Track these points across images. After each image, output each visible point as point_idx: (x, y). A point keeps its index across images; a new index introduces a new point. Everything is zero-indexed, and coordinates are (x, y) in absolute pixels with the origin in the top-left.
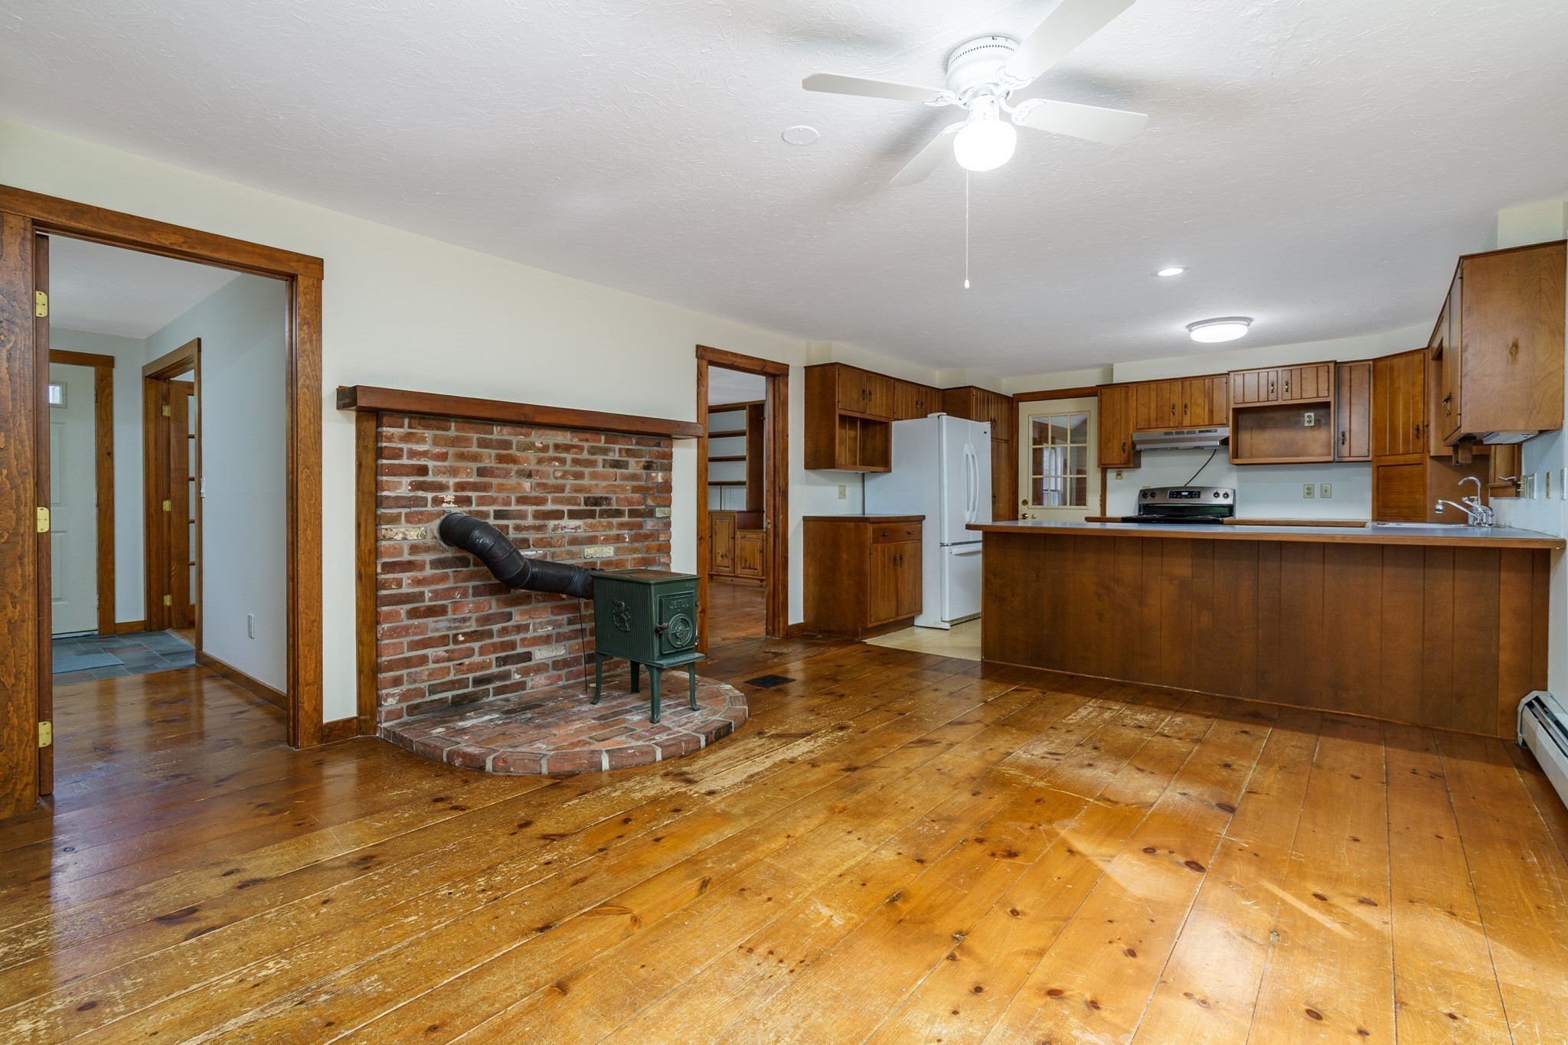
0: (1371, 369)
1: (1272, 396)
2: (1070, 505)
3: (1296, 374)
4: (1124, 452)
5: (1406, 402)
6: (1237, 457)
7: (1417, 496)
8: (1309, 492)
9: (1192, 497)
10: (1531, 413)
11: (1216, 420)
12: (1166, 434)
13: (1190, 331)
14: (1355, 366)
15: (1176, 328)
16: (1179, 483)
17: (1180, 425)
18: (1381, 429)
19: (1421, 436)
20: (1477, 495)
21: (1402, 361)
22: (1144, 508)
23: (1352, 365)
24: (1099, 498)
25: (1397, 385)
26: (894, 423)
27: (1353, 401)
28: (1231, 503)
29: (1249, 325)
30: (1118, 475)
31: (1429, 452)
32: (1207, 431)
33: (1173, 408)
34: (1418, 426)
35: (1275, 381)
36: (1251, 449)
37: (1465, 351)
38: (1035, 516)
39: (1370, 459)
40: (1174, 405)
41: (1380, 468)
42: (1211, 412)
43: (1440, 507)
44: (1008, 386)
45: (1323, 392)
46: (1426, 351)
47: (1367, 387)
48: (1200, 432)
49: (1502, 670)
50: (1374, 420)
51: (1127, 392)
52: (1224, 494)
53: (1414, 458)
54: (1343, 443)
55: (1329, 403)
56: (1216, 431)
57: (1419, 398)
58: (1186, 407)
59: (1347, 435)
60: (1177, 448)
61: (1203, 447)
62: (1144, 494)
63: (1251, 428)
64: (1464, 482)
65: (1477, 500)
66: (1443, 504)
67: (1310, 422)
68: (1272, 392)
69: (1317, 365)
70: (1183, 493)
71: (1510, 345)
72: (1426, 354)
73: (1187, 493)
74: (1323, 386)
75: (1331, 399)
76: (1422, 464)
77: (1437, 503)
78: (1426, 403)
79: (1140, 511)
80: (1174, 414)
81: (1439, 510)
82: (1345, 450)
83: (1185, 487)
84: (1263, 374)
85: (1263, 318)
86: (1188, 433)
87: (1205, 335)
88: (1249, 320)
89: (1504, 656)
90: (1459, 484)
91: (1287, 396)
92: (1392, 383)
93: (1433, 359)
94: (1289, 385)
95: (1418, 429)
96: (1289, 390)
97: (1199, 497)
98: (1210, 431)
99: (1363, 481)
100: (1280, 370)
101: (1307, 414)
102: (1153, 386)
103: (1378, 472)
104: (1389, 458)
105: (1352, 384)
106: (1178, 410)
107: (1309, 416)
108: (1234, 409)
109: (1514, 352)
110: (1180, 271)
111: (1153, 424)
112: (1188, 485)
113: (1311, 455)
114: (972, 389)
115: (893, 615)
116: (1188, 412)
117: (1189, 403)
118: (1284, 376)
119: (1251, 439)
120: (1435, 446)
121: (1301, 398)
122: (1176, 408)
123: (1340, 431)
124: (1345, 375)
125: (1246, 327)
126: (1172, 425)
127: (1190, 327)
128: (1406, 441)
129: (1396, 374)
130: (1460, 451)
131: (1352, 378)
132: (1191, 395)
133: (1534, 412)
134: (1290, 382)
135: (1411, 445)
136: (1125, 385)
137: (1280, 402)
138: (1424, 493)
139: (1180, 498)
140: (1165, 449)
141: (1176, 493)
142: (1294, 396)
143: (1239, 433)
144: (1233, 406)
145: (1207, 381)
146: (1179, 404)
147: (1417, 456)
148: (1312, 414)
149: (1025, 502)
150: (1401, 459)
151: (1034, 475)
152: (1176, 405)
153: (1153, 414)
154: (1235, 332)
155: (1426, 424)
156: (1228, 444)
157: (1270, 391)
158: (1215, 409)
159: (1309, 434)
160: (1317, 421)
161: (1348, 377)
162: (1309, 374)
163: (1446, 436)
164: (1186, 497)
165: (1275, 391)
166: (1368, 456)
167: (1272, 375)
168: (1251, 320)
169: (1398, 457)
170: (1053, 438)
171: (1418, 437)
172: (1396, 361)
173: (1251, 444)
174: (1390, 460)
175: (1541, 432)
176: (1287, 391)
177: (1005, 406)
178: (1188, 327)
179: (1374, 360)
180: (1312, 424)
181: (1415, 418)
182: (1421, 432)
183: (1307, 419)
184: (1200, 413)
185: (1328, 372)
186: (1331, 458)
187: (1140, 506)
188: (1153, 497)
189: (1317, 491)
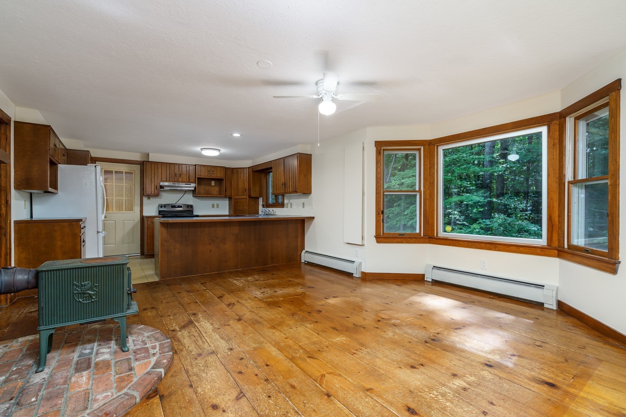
0: (232, 171)
1: (209, 175)
2: (126, 211)
3: (215, 169)
4: (156, 190)
5: (242, 181)
7: (245, 208)
8: (213, 206)
9: (179, 208)
11: (191, 181)
12: (173, 184)
14: (229, 169)
15: (198, 149)
16: (174, 202)
17: (178, 181)
21: (241, 170)
24: (139, 208)
27: (228, 179)
30: (148, 198)
31: (250, 196)
33: (176, 174)
34: (246, 188)
35: (210, 170)
41: (234, 200)
42: (189, 178)
45: (222, 176)
48: (185, 184)
51: (158, 166)
53: (244, 197)
54: (226, 192)
56: (191, 184)
57: (246, 181)
58: (180, 175)
59: (227, 189)
60: (177, 190)
62: (162, 206)
69: (221, 167)
70: (176, 206)
72: (248, 170)
74: (222, 174)
75: (224, 178)
76: (246, 199)
80: (176, 177)
84: (206, 168)
85: (223, 151)
86: (181, 184)
87: (206, 153)
88: (219, 150)
92: (238, 176)
93: (252, 171)
94: (214, 172)
97: (182, 208)
98: (189, 184)
100: (211, 167)
102: (168, 165)
106: (178, 175)
107: (213, 182)
108: (198, 178)
110: (239, 135)
111: (168, 180)
112: (177, 203)
113: (214, 195)
114: (89, 152)
116: (181, 177)
117: (182, 174)
118: (212, 169)
121: (217, 177)
123: (225, 188)
124: (226, 171)
126: (175, 181)
127: (202, 149)
128: (242, 192)
129: (239, 173)
131: (228, 173)
132: (182, 170)
136: (157, 163)
137: (211, 177)
139: (175, 208)
141: (173, 206)
142: (215, 176)
144: (197, 176)
145: (187, 166)
146: (178, 173)
148: (215, 182)
150: (241, 197)
153: (168, 176)
154: (215, 153)
159: (213, 188)
162: (219, 170)
165: (210, 173)
166: (231, 196)
167: (209, 168)
168: (220, 150)
171: (246, 191)
172: (239, 169)
174: (237, 197)
176: (213, 174)
178: (201, 149)
180: (214, 185)
181: (245, 186)
184: (185, 177)
185: (223, 170)
187: (159, 211)
188: (164, 208)
189: (215, 206)
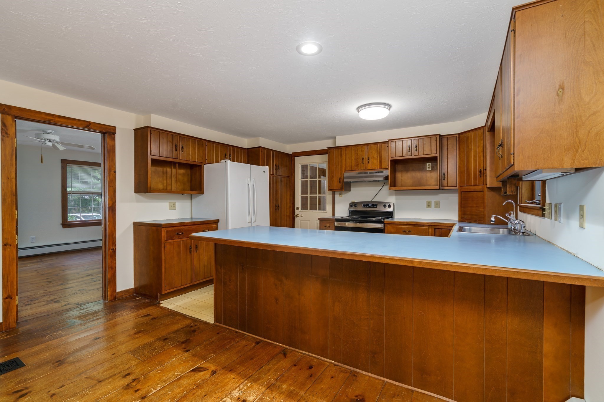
0: (458, 139)
1: (409, 153)
3: (421, 141)
4: (340, 183)
5: (475, 156)
6: (395, 186)
7: (481, 209)
8: (429, 205)
9: (373, 207)
10: (577, 151)
11: (383, 166)
12: (360, 173)
13: (358, 112)
14: (450, 137)
15: (351, 110)
16: (369, 200)
17: (366, 169)
18: (463, 171)
19: (482, 176)
20: (513, 211)
21: (473, 134)
22: (351, 213)
23: (448, 137)
24: (331, 207)
25: (470, 147)
26: (205, 166)
27: (449, 157)
28: (392, 210)
29: (389, 109)
30: (340, 195)
31: (487, 184)
32: (379, 172)
33: (363, 160)
34: (481, 170)
35: (411, 145)
36: (402, 182)
37: (518, 95)
38: (302, 215)
39: (457, 188)
40: (363, 158)
41: (462, 193)
42: (381, 162)
43: (493, 219)
44: (289, 149)
45: (434, 151)
46: (485, 128)
47: (456, 149)
48: (375, 172)
49: (545, 374)
50: (459, 167)
51: (341, 152)
52: (388, 206)
53: (479, 187)
54: (444, 179)
55: (437, 157)
56: (383, 172)
57: (481, 154)
58: (369, 159)
59: (446, 174)
60: (365, 182)
61: (379, 180)
62: (352, 205)
63: (402, 171)
64: (506, 203)
65: (513, 214)
66: (495, 218)
67: (429, 168)
68: (409, 151)
69: (430, 136)
70: (369, 205)
71: (557, 88)
72: (485, 130)
73: (371, 205)
74: (434, 148)
75: (438, 155)
76: (483, 191)
77: (491, 217)
78: (485, 157)
79: (349, 214)
80: (363, 163)
81: (492, 221)
82: (445, 182)
83: (371, 202)
84: (405, 142)
85: (397, 106)
86: (370, 173)
87: (368, 115)
88: (389, 106)
89: (547, 363)
90: (504, 204)
91: (416, 153)
92: (468, 146)
93: (488, 131)
94: (417, 147)
95: (481, 172)
96: (417, 150)
97: (377, 207)
98: (380, 172)
99: (454, 199)
100: (412, 139)
101: (428, 164)
102: (353, 148)
103: (461, 194)
104: (466, 187)
105: (448, 147)
106: (365, 161)
107: (429, 165)
108: (391, 161)
109: (561, 94)
111: (354, 168)
112: (372, 201)
113: (430, 186)
114: (261, 148)
115: (189, 282)
116: (370, 162)
117: (370, 157)
118: (414, 142)
119: (402, 177)
120: (490, 181)
121: (423, 155)
122: (364, 160)
123: (443, 173)
124: (445, 142)
125: (387, 110)
126: (362, 169)
127: (359, 109)
128: (475, 178)
129: (469, 141)
130: (508, 186)
131: (448, 144)
132: (371, 153)
133: (580, 150)
134: (417, 146)
135: (477, 181)
136: (340, 148)
137: (413, 157)
138: (484, 208)
139: (368, 207)
140: (361, 181)
141: (366, 204)
142: (420, 154)
143: (396, 174)
144: (390, 159)
145: (378, 145)
146: (365, 157)
147: (480, 187)
148: (430, 164)
149: (298, 209)
151: (302, 194)
152: (364, 158)
153: (353, 163)
154: (383, 113)
155: (485, 169)
156: (388, 179)
157: (408, 150)
158: (382, 160)
159: (429, 174)
160: (433, 167)
161: (447, 143)
162: (427, 141)
163: (498, 174)
164: (371, 207)
165: (410, 150)
166: (456, 186)
167: (409, 142)
169: (471, 187)
170: (319, 175)
171: (481, 176)
172: (469, 134)
173: (402, 179)
174: (466, 189)
175: (578, 170)
176: (416, 151)
177: (286, 159)
178: (357, 109)
179: (459, 134)
180: (430, 169)
181: (480, 165)
182: (482, 173)
183: (427, 166)
184: (375, 163)
185: (436, 140)
186: (438, 187)
187: (349, 211)
188: (355, 207)
189: (433, 205)
